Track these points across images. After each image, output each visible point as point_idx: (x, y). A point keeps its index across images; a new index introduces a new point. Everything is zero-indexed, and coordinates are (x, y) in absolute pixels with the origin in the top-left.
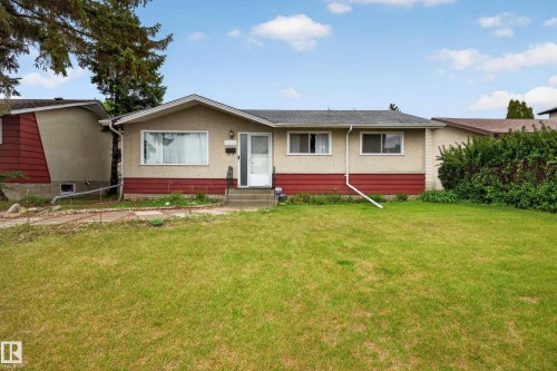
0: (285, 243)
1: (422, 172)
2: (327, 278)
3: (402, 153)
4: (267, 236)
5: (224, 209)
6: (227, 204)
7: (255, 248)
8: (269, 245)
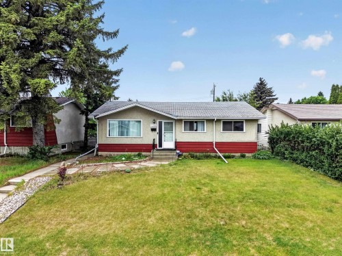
0: (179, 181)
1: (256, 141)
2: (191, 193)
3: (244, 131)
4: (172, 177)
5: (152, 162)
6: (152, 159)
7: (168, 182)
8: (173, 182)
